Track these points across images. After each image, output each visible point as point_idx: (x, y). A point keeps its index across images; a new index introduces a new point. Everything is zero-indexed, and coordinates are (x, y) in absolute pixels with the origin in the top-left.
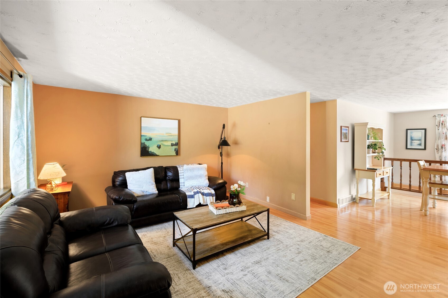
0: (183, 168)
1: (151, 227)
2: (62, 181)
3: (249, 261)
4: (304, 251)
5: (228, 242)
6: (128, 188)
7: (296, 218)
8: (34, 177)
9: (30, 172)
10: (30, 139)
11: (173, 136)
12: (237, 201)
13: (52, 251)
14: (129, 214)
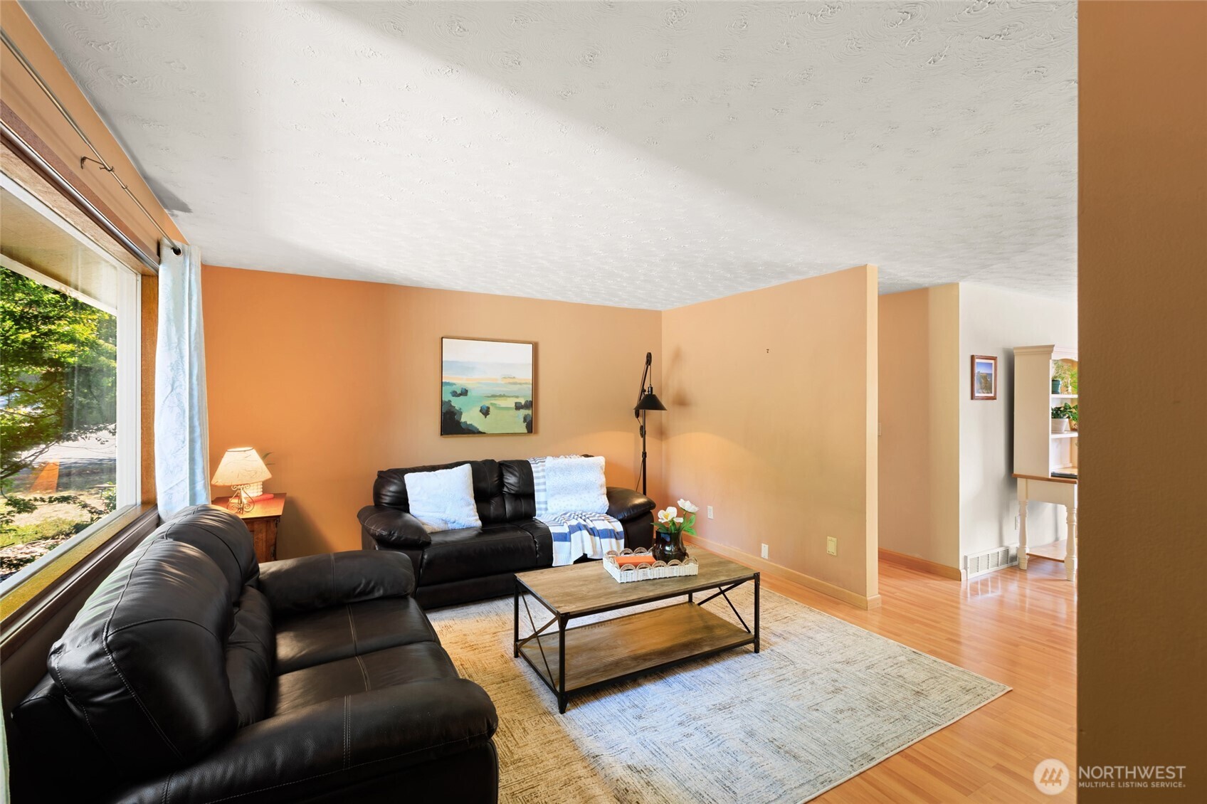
0: (544, 466)
1: (464, 608)
2: (262, 491)
3: (700, 702)
4: (849, 687)
5: (651, 653)
6: (411, 511)
7: (838, 604)
8: (204, 479)
9: (196, 467)
10: (196, 393)
11: (520, 384)
12: (675, 551)
13: (243, 642)
14: (410, 573)
